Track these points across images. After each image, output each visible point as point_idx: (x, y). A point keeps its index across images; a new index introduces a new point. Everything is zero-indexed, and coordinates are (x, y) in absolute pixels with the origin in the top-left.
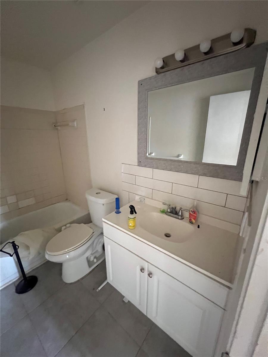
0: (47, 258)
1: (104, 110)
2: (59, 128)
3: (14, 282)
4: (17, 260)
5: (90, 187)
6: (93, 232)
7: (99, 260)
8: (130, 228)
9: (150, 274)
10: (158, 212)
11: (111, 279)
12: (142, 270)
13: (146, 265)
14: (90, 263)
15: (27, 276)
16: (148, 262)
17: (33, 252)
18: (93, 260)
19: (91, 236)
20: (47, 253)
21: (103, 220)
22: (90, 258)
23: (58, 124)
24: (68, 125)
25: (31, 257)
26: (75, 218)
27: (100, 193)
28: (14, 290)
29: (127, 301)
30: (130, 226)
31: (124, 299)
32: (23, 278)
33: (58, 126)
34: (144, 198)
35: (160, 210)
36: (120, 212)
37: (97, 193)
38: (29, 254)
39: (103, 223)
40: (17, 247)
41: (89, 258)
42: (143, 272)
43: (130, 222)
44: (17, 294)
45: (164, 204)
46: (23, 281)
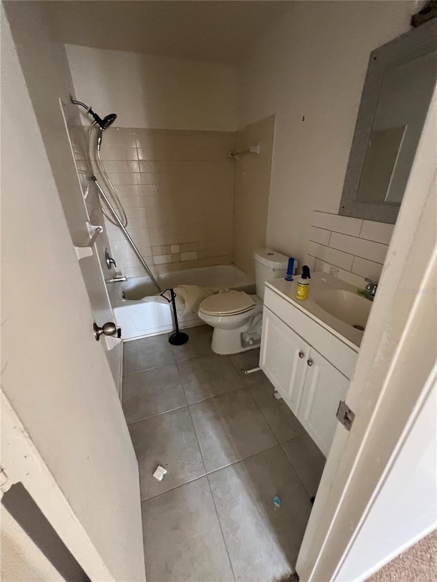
0: (199, 316)
1: (303, 120)
2: (237, 157)
3: (168, 333)
4: (173, 310)
5: (263, 245)
6: (254, 305)
7: (256, 344)
8: (298, 298)
9: (310, 362)
10: (354, 293)
11: (264, 363)
12: (301, 354)
13: (307, 351)
14: (243, 343)
15: (180, 332)
16: (311, 346)
17: (188, 307)
18: (249, 342)
19: (250, 308)
20: (200, 311)
21: (266, 283)
22: (246, 337)
23: (238, 151)
24: (248, 152)
25: (185, 312)
26: (237, 285)
27: (273, 254)
28: (167, 339)
29: (280, 398)
30: (298, 295)
31: (275, 395)
32: (176, 332)
33: (237, 154)
34: (337, 268)
35: (358, 291)
36: (292, 280)
37: (268, 254)
38: (184, 308)
39: (266, 287)
40: (175, 295)
41: (244, 336)
42: (302, 358)
43: (299, 289)
44: (170, 344)
45: (366, 279)
46: (175, 335)
